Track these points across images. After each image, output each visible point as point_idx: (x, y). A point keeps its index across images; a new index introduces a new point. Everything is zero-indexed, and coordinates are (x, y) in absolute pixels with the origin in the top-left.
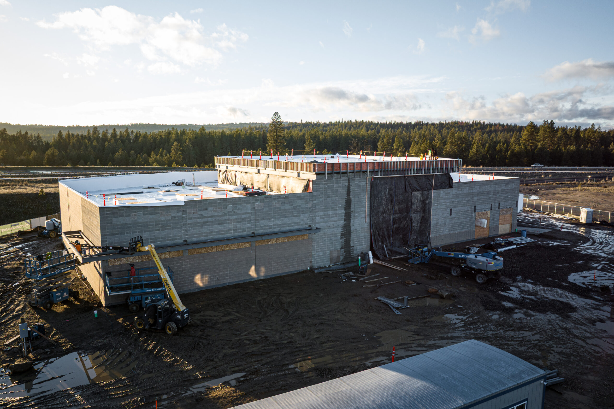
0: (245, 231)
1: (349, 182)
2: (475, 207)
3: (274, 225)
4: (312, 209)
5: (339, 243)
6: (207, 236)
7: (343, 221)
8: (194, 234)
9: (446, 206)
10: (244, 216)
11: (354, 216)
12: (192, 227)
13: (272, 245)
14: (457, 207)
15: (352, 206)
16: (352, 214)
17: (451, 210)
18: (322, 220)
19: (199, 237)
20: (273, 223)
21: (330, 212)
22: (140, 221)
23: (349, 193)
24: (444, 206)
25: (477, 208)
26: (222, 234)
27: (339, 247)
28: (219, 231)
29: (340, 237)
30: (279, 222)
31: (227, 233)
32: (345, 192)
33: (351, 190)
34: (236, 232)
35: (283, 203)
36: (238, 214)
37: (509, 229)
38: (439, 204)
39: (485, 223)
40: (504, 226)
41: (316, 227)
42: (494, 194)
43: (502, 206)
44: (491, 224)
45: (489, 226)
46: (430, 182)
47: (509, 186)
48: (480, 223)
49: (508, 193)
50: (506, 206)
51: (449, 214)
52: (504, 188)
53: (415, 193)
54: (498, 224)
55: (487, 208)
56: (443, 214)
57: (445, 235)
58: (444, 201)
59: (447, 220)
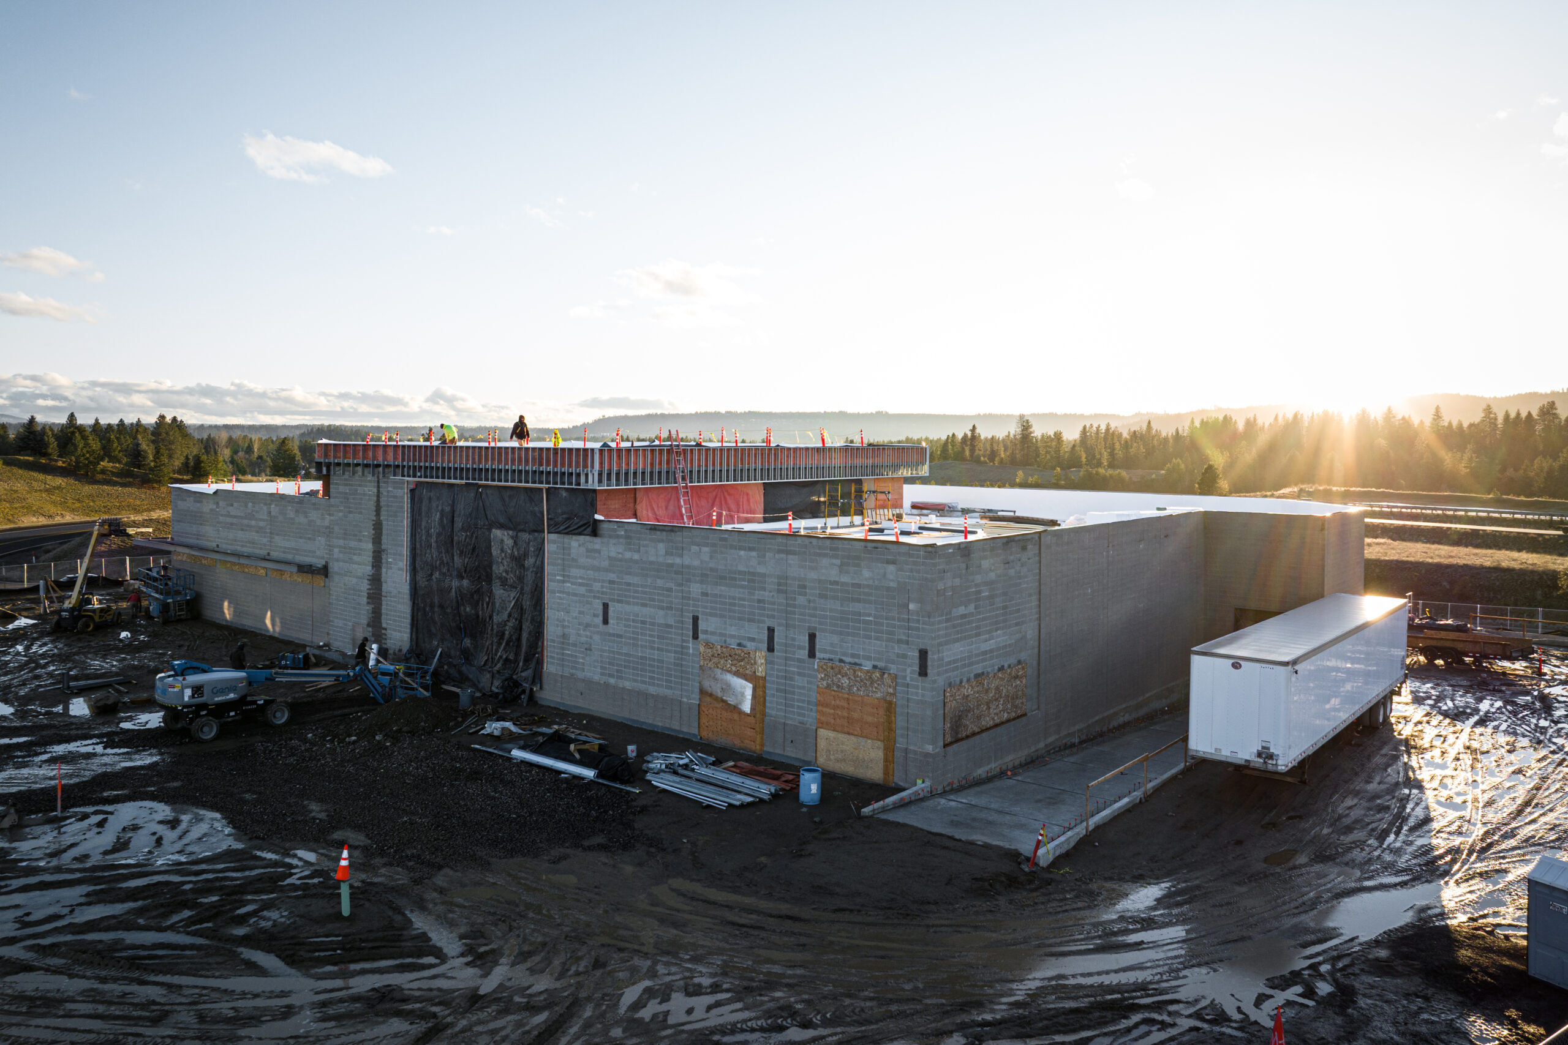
0: (262, 549)
1: (378, 487)
2: (695, 619)
4: (329, 532)
5: (366, 612)
7: (370, 568)
11: (387, 562)
12: (222, 528)
13: (286, 582)
14: (628, 603)
15: (384, 539)
16: (384, 557)
17: (606, 606)
18: (341, 555)
21: (353, 544)
23: (378, 510)
24: (582, 590)
25: (702, 626)
29: (365, 600)
32: (372, 505)
33: (382, 504)
37: (881, 765)
38: (566, 578)
39: (743, 694)
40: (848, 743)
41: (334, 567)
42: (779, 591)
43: (831, 652)
44: (774, 708)
45: (764, 714)
46: (536, 509)
47: (866, 573)
48: (719, 685)
49: (858, 601)
50: (853, 656)
51: (601, 618)
52: (833, 574)
53: (497, 533)
54: (810, 718)
55: (752, 640)
56: (580, 613)
57: (589, 683)
58: (581, 572)
59: (596, 637)
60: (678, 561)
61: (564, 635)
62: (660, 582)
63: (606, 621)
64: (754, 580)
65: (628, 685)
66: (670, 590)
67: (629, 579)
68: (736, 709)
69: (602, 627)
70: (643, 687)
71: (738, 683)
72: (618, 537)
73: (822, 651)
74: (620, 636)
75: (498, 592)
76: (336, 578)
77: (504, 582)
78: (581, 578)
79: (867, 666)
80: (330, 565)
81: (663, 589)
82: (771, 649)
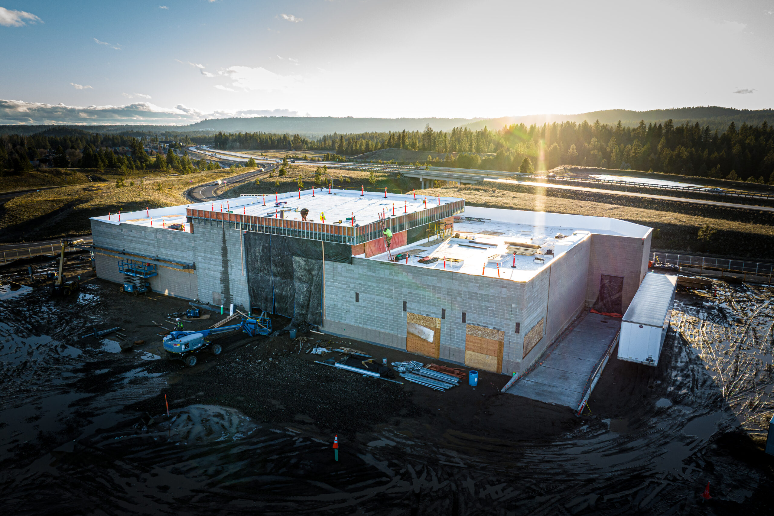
0: (153, 253)
1: (224, 231)
2: (405, 303)
4: (195, 249)
5: (219, 288)
7: (221, 267)
8: (128, 247)
9: (349, 287)
10: (151, 242)
11: (231, 266)
12: (126, 241)
13: (170, 270)
14: (370, 294)
15: (229, 255)
16: (229, 263)
17: (357, 295)
18: (203, 261)
20: (169, 253)
21: (210, 256)
23: (224, 241)
24: (344, 286)
25: (408, 305)
27: (219, 291)
28: (139, 249)
29: (219, 282)
30: (173, 252)
31: (143, 252)
32: (221, 239)
33: (226, 239)
34: (148, 253)
36: (148, 239)
37: (496, 366)
38: (335, 280)
39: (429, 335)
40: (481, 357)
41: (199, 265)
42: (448, 294)
43: (473, 321)
44: (444, 341)
45: (439, 343)
46: (318, 249)
47: (492, 291)
48: (417, 330)
49: (488, 301)
50: (484, 323)
51: (355, 299)
52: (476, 290)
53: (297, 258)
54: (462, 347)
55: (435, 313)
56: (343, 296)
57: (349, 326)
58: (344, 279)
59: (352, 307)
60: (396, 278)
61: (334, 305)
62: (386, 286)
63: (357, 300)
64: (435, 289)
65: (369, 328)
66: (392, 290)
67: (369, 283)
68: (425, 340)
69: (355, 303)
70: (377, 329)
71: (427, 330)
72: (363, 265)
73: (469, 320)
74: (366, 307)
75: (297, 284)
76: (201, 271)
77: (300, 280)
78: (344, 281)
79: (491, 327)
80: (197, 264)
81: (388, 289)
82: (443, 317)
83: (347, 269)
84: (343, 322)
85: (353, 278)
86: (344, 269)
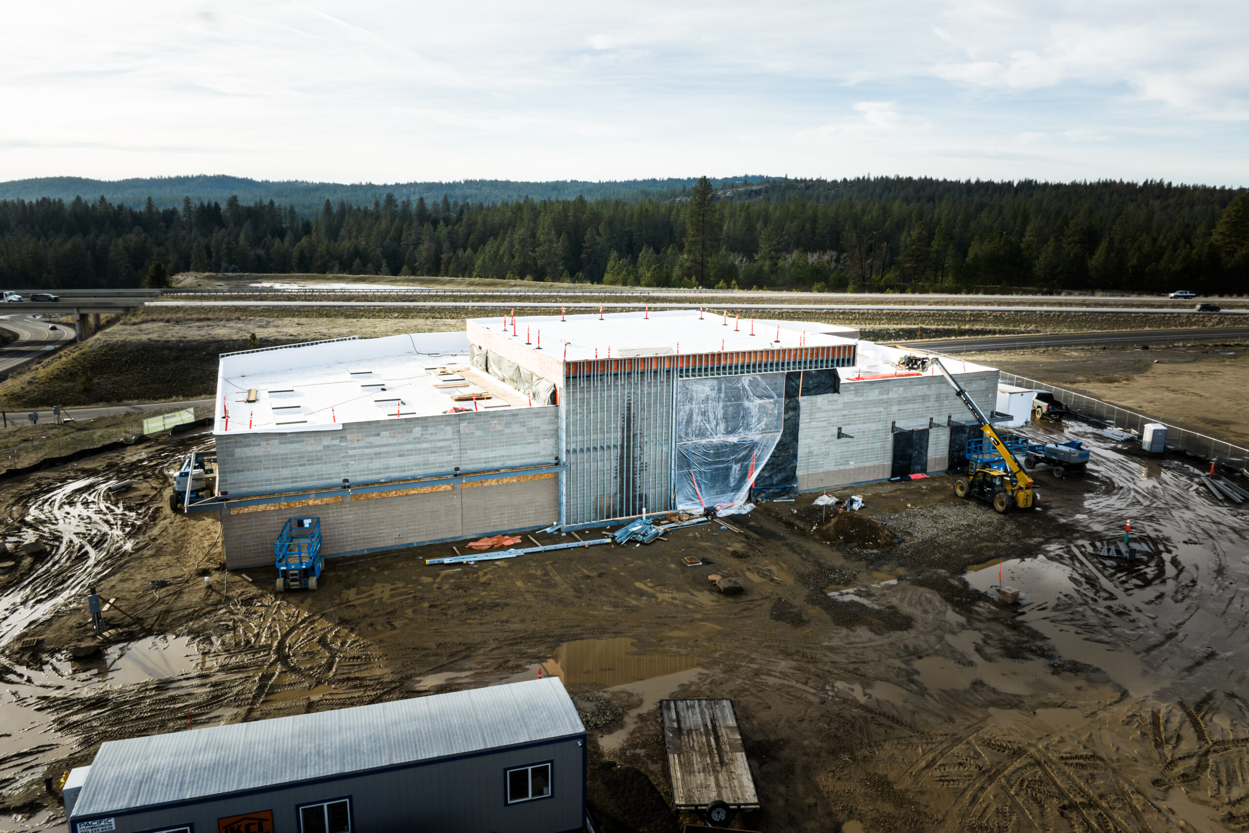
0: (443, 467)
2: (894, 424)
3: (493, 458)
5: (612, 484)
6: (381, 473)
7: (619, 451)
8: (360, 471)
9: (830, 423)
10: (440, 444)
12: (355, 460)
13: (491, 487)
14: (854, 424)
15: (637, 426)
17: (840, 429)
19: (368, 474)
20: (491, 454)
22: (276, 452)
23: (629, 405)
25: (897, 425)
26: (404, 471)
28: (400, 467)
29: (613, 475)
30: (501, 451)
31: (412, 470)
32: (622, 403)
33: (634, 400)
34: (428, 468)
35: (508, 424)
36: (431, 441)
42: (936, 401)
44: (931, 452)
51: (836, 436)
54: (946, 452)
55: (922, 425)
56: (822, 436)
57: (828, 473)
58: (824, 414)
59: (833, 447)
61: (810, 452)
62: (875, 410)
63: (839, 437)
66: (880, 412)
67: (855, 412)
69: (837, 441)
72: (850, 391)
74: (848, 442)
78: (824, 417)
82: (931, 427)
83: (829, 401)
84: (820, 470)
85: (836, 410)
86: (826, 402)
